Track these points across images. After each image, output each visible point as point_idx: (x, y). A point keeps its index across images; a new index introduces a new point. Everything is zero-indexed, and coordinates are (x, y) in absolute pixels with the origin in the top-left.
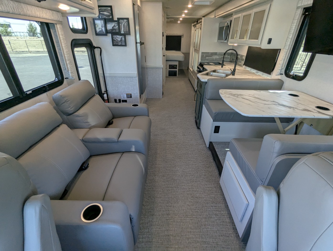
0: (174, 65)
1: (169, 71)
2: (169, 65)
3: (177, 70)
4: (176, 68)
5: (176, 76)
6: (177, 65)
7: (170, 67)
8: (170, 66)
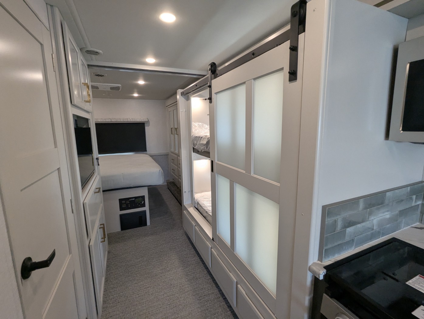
0: (136, 198)
1: (121, 216)
2: (121, 200)
3: (147, 208)
4: (144, 205)
5: (145, 224)
6: (143, 197)
7: (124, 206)
8: (123, 202)
